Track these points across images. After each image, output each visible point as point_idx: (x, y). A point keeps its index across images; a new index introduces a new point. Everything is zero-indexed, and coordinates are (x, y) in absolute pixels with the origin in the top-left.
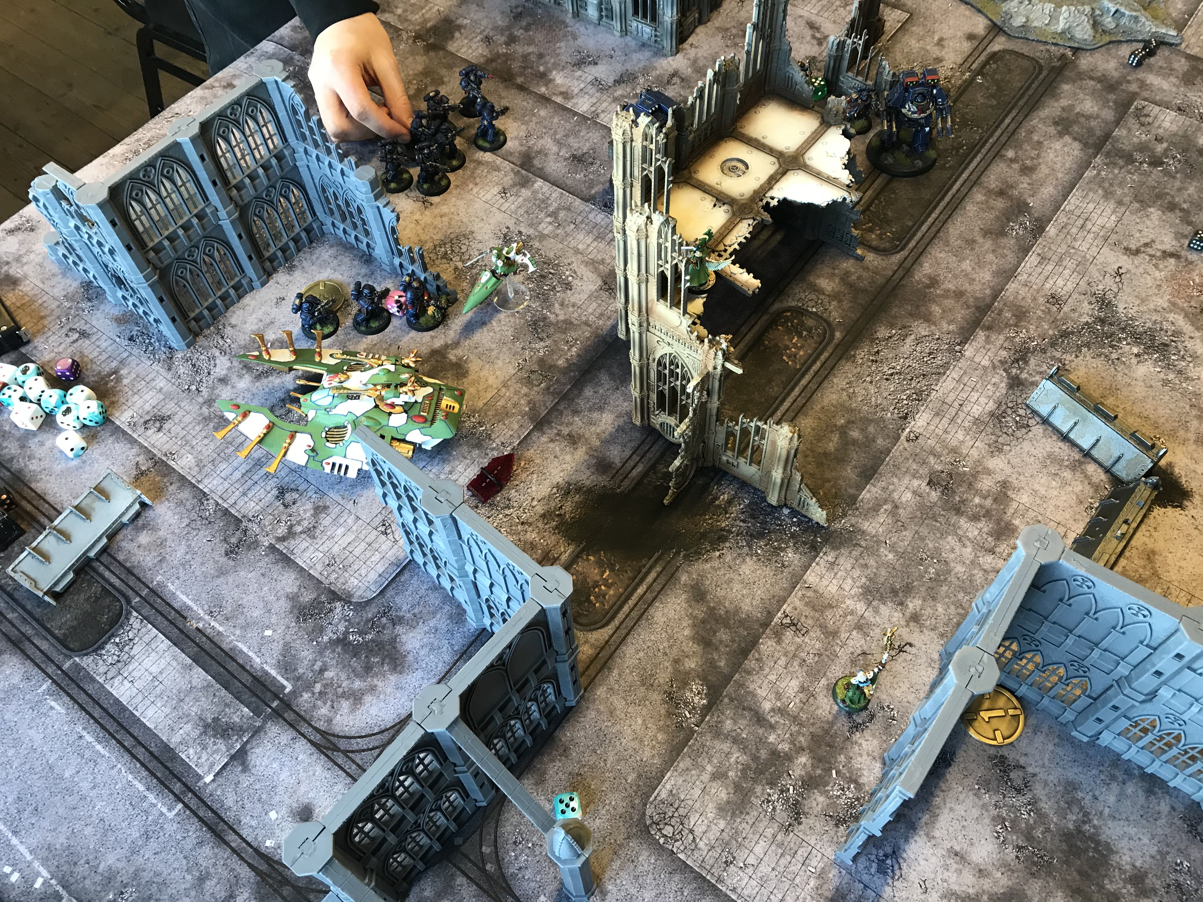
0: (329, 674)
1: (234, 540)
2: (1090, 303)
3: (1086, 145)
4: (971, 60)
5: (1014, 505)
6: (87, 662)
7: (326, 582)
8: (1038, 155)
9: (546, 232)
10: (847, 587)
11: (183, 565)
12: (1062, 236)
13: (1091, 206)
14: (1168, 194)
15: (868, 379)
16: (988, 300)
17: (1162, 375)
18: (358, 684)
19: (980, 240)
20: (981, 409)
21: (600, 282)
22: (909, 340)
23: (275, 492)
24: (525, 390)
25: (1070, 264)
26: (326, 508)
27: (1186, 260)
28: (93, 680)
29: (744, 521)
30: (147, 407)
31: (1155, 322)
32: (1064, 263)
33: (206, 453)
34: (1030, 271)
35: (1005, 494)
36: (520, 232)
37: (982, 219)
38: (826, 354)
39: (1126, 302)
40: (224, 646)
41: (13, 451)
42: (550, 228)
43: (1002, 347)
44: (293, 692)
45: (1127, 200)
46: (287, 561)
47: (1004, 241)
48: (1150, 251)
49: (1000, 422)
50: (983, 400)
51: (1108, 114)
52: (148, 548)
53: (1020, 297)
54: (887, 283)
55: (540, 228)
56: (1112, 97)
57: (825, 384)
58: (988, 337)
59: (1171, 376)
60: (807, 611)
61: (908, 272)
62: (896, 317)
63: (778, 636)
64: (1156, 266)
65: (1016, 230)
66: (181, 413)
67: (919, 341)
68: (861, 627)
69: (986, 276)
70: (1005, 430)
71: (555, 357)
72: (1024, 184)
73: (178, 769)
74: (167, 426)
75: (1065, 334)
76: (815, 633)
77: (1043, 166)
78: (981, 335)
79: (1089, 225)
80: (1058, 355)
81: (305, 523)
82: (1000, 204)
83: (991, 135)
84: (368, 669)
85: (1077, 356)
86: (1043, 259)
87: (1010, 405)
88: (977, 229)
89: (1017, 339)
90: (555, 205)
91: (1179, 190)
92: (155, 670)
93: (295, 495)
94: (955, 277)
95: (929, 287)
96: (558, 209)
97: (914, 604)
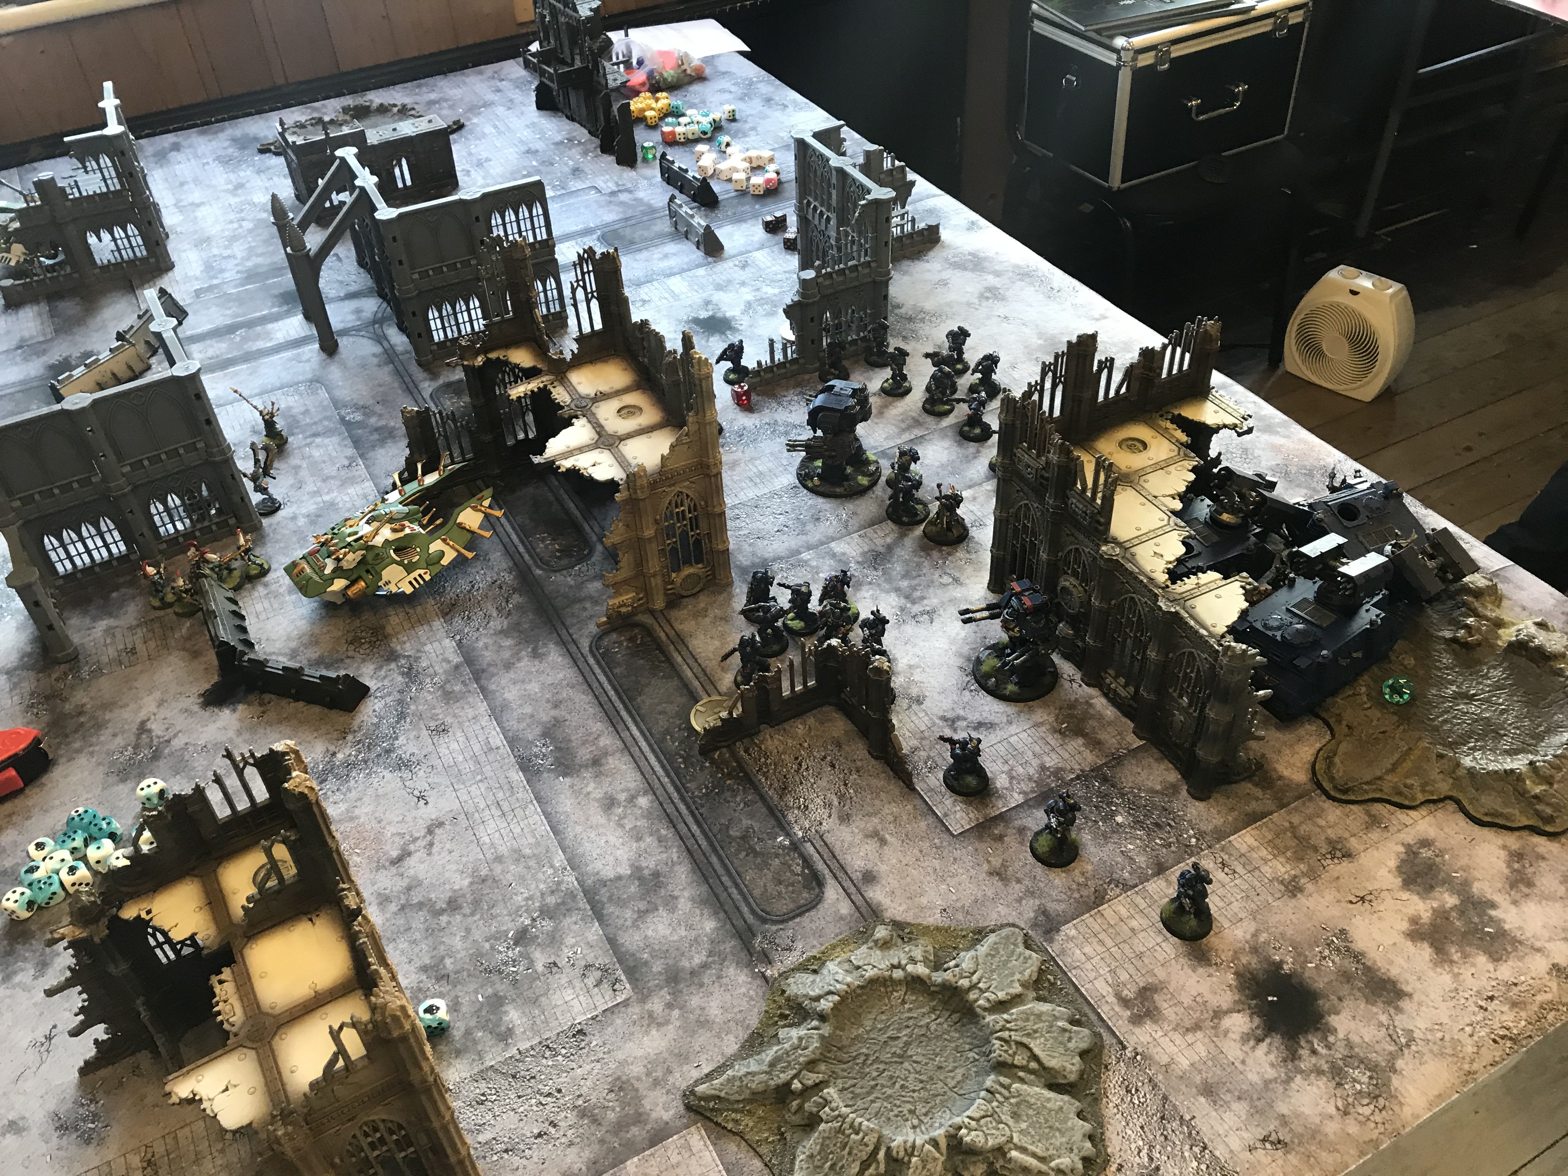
2: (413, 754)
8: (622, 826)
12: (502, 781)
16: (484, 682)
25: (468, 767)
32: (471, 762)
34: (487, 731)
39: (388, 782)
43: (431, 665)
45: (498, 869)
47: (538, 731)
53: (466, 707)
58: (449, 662)
60: (350, 475)
62: (524, 614)
63: (350, 458)
64: (401, 835)
65: (541, 748)
69: (511, 695)
72: (594, 789)
75: (402, 716)
77: (603, 821)
78: (457, 659)
89: (428, 680)
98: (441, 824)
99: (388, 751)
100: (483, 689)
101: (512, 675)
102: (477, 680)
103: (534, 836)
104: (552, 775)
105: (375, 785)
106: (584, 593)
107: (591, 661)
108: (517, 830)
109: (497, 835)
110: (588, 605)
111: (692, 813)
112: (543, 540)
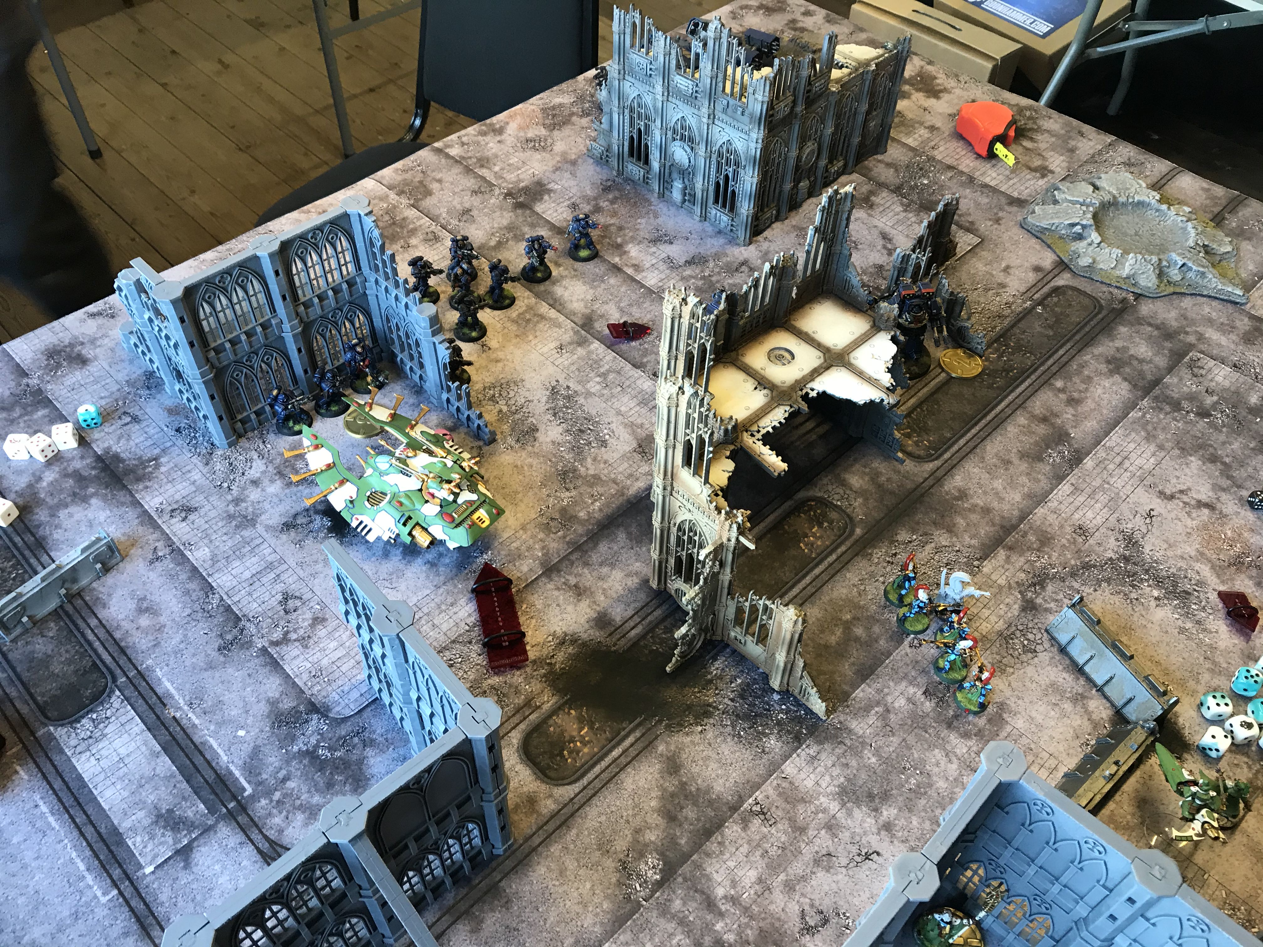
0: (291, 784)
1: (229, 637)
2: (1117, 540)
3: (1135, 386)
4: (1034, 290)
5: (1008, 728)
6: (60, 733)
7: (309, 693)
8: (1087, 389)
9: (593, 390)
10: (824, 785)
11: (176, 653)
12: (1098, 470)
13: (1132, 446)
14: (1211, 446)
15: (881, 579)
16: (1014, 521)
17: (1180, 622)
18: (317, 799)
19: (1016, 461)
20: (989, 626)
21: (635, 445)
22: (929, 548)
23: (279, 597)
24: (541, 535)
25: (1103, 498)
26: (324, 620)
27: (1221, 513)
28: (62, 751)
29: (732, 700)
30: (178, 497)
31: (1180, 569)
32: (1097, 497)
33: (222, 548)
34: (1061, 499)
35: (1001, 715)
36: (568, 387)
37: (1021, 442)
38: (843, 548)
39: (1153, 545)
40: (196, 739)
41: (42, 518)
42: (598, 387)
43: (1021, 569)
44: (252, 796)
45: (1168, 445)
46: (275, 665)
47: (1040, 466)
48: (1185, 498)
49: (1007, 643)
50: (993, 618)
51: (1162, 361)
52: (146, 632)
53: (1047, 523)
54: (915, 489)
55: (588, 386)
56: (1168, 344)
57: (837, 578)
58: (1008, 557)
59: (1189, 625)
60: (780, 802)
61: (939, 481)
62: (918, 523)
63: (745, 823)
64: (1189, 514)
65: (1054, 456)
66: (207, 508)
67: (938, 550)
68: (831, 827)
69: (1016, 497)
70: (1011, 652)
71: (577, 508)
72: (1068, 414)
73: (121, 854)
74: (191, 517)
75: (1087, 566)
76: (783, 825)
77: (1089, 401)
78: (1002, 553)
79: (1127, 464)
80: (1076, 585)
81: (301, 631)
82: (1042, 430)
83: (1042, 364)
84: (330, 785)
85: (1095, 590)
86: (1076, 489)
87: (1020, 627)
88: (1015, 450)
89: (1038, 564)
90: (607, 367)
91: (1224, 443)
92: (123, 751)
93: (298, 603)
94: (985, 493)
95: (958, 499)
96: (609, 371)
97: (888, 812)
98: (1161, 493)
101: (995, 504)
102: (1015, 527)
104: (1073, 442)
105: (1162, 552)
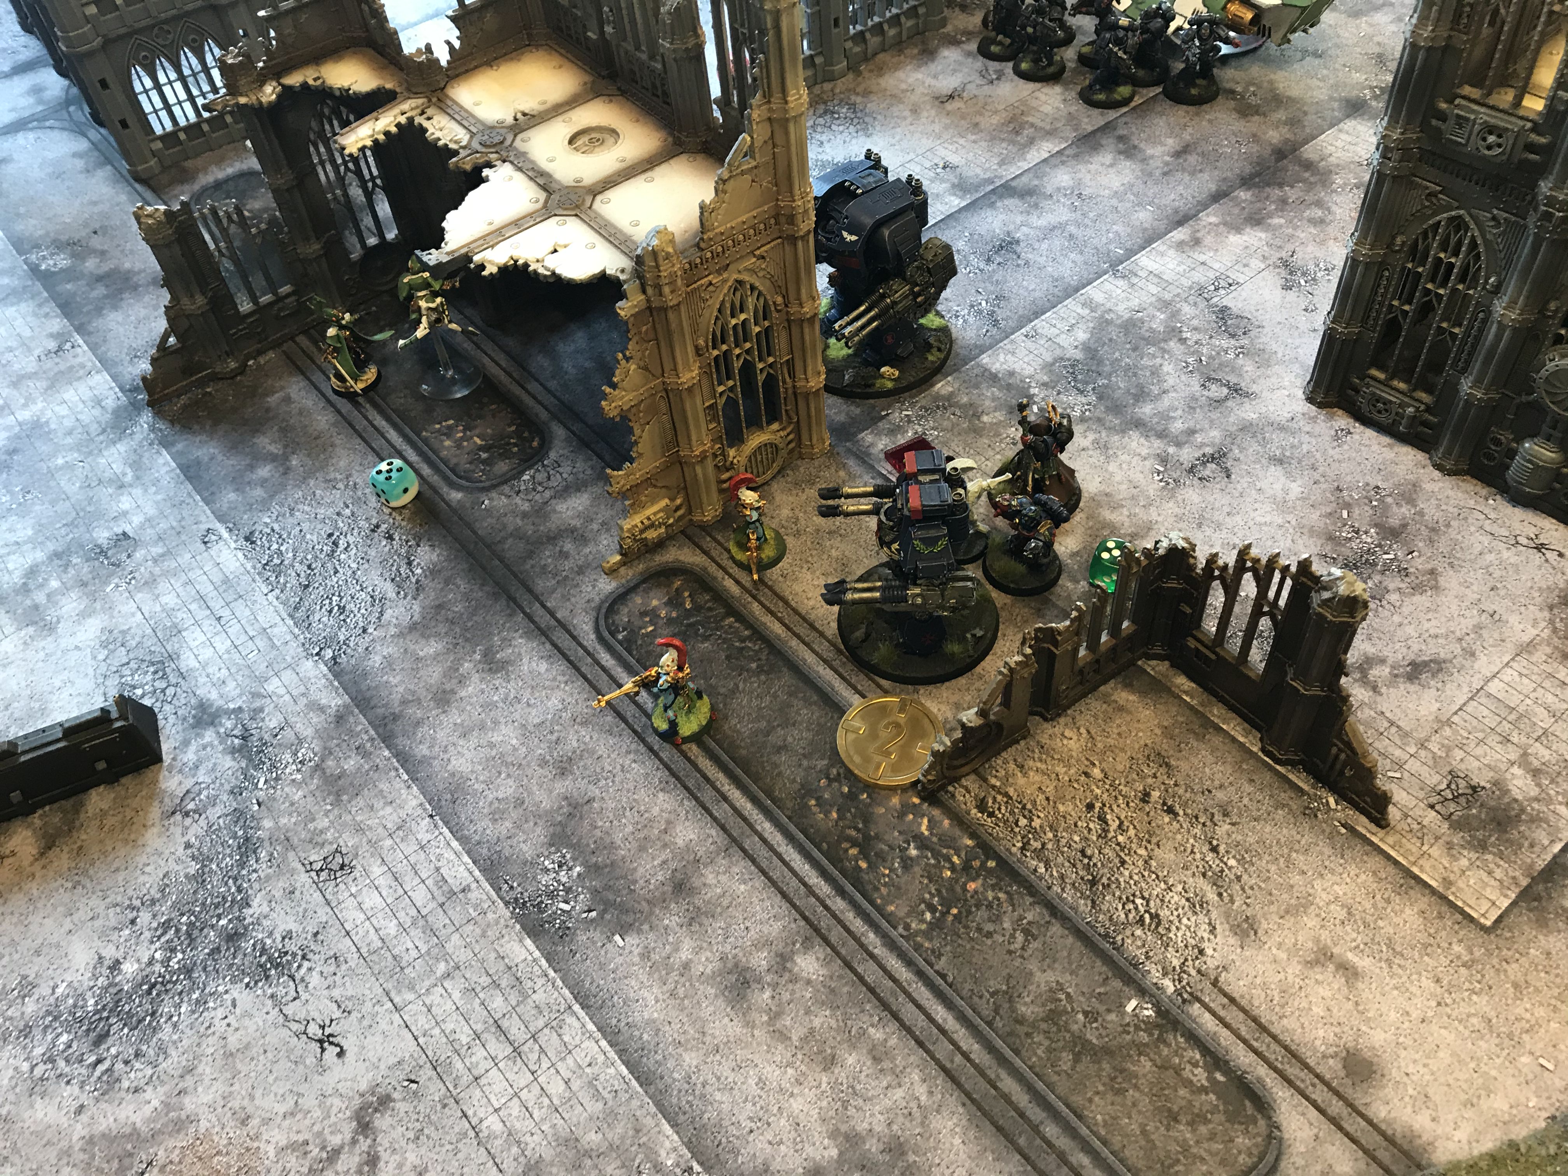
2: (288, 935)
8: (782, 1036)
15: (347, 512)
16: (402, 742)
17: (45, 990)
19: (562, 787)
20: (193, 644)
22: (390, 590)
31: (162, 1050)
34: (433, 852)
37: (620, 813)
39: (247, 1014)
43: (287, 723)
47: (539, 833)
49: (153, 664)
50: (207, 654)
53: (378, 804)
54: (530, 591)
58: (322, 709)
59: (31, 1007)
62: (447, 582)
64: (300, 1148)
67: (378, 601)
70: (133, 665)
77: (736, 1028)
78: (334, 700)
79: (502, 1050)
80: (214, 813)
83: (891, 945)
85: (188, 846)
86: (450, 894)
87: (170, 691)
89: (288, 757)
94: (489, 706)
98: (385, 1102)
99: (233, 937)
100: (404, 759)
101: (455, 717)
102: (387, 739)
103: (597, 1095)
104: (597, 935)
105: (220, 1026)
106: (554, 523)
107: (606, 659)
108: (556, 1088)
109: (515, 1107)
110: (568, 546)
111: (920, 974)
112: (448, 433)
